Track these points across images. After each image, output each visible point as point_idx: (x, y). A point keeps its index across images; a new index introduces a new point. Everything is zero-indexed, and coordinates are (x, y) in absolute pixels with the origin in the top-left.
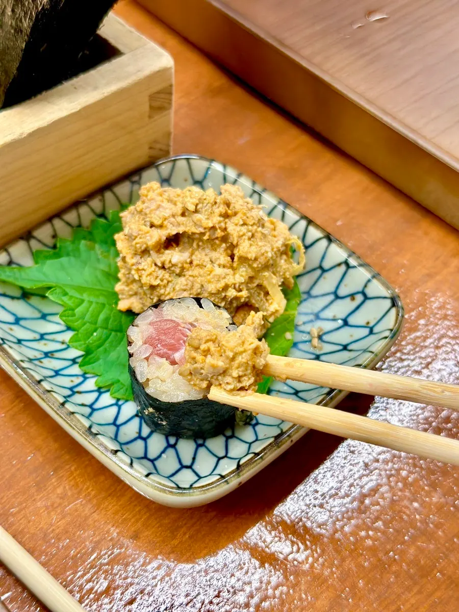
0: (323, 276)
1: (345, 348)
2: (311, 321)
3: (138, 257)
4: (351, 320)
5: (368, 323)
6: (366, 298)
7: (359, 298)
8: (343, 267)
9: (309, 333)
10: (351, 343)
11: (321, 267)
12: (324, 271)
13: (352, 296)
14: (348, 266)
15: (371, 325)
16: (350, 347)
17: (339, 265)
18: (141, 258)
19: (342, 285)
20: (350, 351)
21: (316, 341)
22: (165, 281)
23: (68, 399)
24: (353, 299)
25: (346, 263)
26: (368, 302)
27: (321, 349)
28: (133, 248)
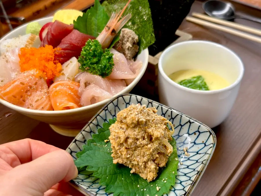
0: (182, 128)
1: (197, 153)
2: (182, 145)
3: (119, 146)
4: (197, 142)
5: (203, 142)
6: (200, 133)
7: (197, 133)
8: (189, 124)
9: (183, 150)
10: (199, 151)
11: (180, 125)
12: (182, 126)
13: (195, 133)
14: (190, 123)
15: (204, 142)
16: (199, 152)
17: (187, 123)
18: (120, 146)
19: (190, 129)
20: (200, 154)
21: (186, 153)
22: (131, 154)
23: (97, 193)
24: (195, 134)
25: (189, 121)
26: (201, 134)
27: (189, 155)
28: (117, 143)
